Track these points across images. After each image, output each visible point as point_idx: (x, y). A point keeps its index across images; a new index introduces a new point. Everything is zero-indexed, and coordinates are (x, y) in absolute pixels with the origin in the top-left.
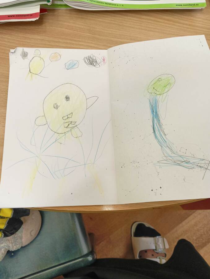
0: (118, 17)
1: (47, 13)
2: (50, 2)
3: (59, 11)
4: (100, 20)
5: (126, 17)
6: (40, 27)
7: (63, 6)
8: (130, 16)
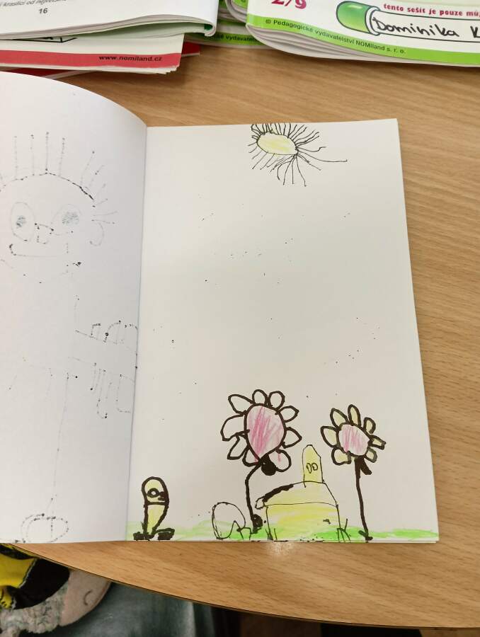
0: (384, 79)
1: (198, 54)
2: (213, 29)
3: (232, 51)
4: (338, 84)
5: (406, 82)
6: (177, 89)
7: (242, 39)
8: (419, 80)
